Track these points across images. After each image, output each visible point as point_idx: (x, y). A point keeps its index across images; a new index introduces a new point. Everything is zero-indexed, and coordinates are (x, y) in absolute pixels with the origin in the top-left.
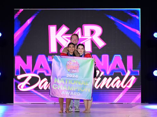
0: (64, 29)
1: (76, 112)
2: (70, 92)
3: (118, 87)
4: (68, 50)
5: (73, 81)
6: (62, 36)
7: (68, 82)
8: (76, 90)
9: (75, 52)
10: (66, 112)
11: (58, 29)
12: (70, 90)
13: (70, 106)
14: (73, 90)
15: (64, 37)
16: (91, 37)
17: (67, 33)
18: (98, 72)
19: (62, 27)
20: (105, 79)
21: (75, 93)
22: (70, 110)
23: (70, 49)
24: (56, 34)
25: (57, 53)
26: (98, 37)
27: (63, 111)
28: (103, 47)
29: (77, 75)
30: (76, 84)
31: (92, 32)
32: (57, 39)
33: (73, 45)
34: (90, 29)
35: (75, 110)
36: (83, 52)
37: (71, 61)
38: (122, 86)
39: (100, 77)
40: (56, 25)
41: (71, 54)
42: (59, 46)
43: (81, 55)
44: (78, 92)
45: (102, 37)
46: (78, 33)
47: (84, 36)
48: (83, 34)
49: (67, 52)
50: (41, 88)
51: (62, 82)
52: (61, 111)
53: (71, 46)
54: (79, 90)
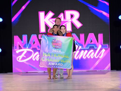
0: (51, 14)
1: (60, 78)
2: (55, 63)
3: (92, 58)
4: (53, 30)
5: (57, 55)
6: (49, 20)
7: (53, 56)
8: (59, 61)
9: (59, 32)
10: (53, 78)
11: (46, 14)
12: (55, 61)
13: (56, 74)
14: (57, 62)
15: (51, 20)
16: (71, 20)
17: (53, 17)
18: (77, 46)
19: (49, 13)
20: (82, 51)
21: (58, 64)
22: (56, 77)
23: (54, 29)
24: (45, 18)
25: (45, 32)
26: (76, 20)
27: (50, 77)
28: (81, 27)
29: (60, 50)
30: (60, 57)
31: (72, 16)
32: (45, 22)
33: (57, 27)
34: (71, 14)
35: (60, 76)
36: (65, 31)
37: (55, 40)
38: (95, 57)
39: (79, 50)
40: (44, 12)
41: (56, 33)
42: (47, 27)
43: (63, 34)
44: (61, 63)
45: (79, 20)
46: (61, 17)
47: (66, 19)
48: (65, 18)
49: (53, 32)
50: (34, 60)
51: (49, 56)
52: (49, 78)
53: (56, 27)
54: (62, 62)
